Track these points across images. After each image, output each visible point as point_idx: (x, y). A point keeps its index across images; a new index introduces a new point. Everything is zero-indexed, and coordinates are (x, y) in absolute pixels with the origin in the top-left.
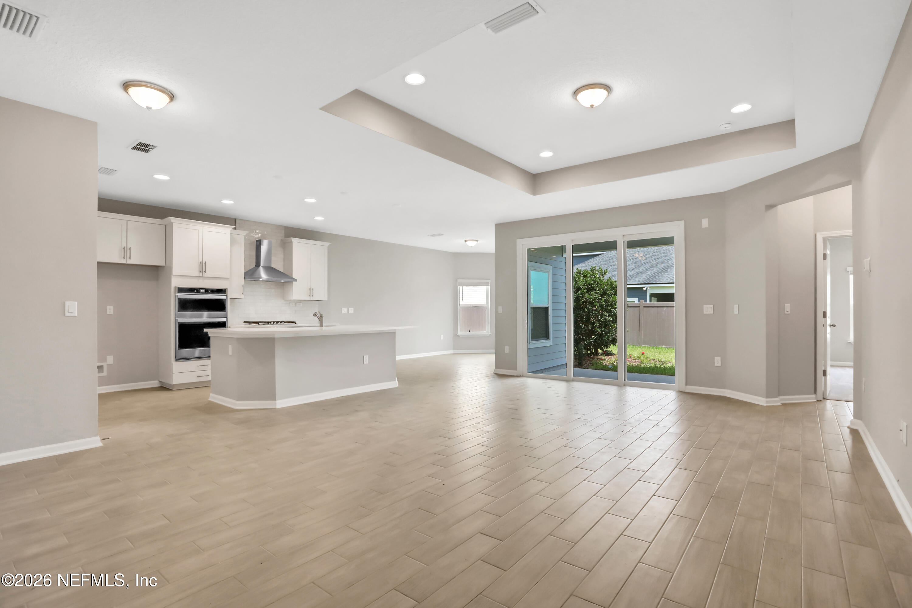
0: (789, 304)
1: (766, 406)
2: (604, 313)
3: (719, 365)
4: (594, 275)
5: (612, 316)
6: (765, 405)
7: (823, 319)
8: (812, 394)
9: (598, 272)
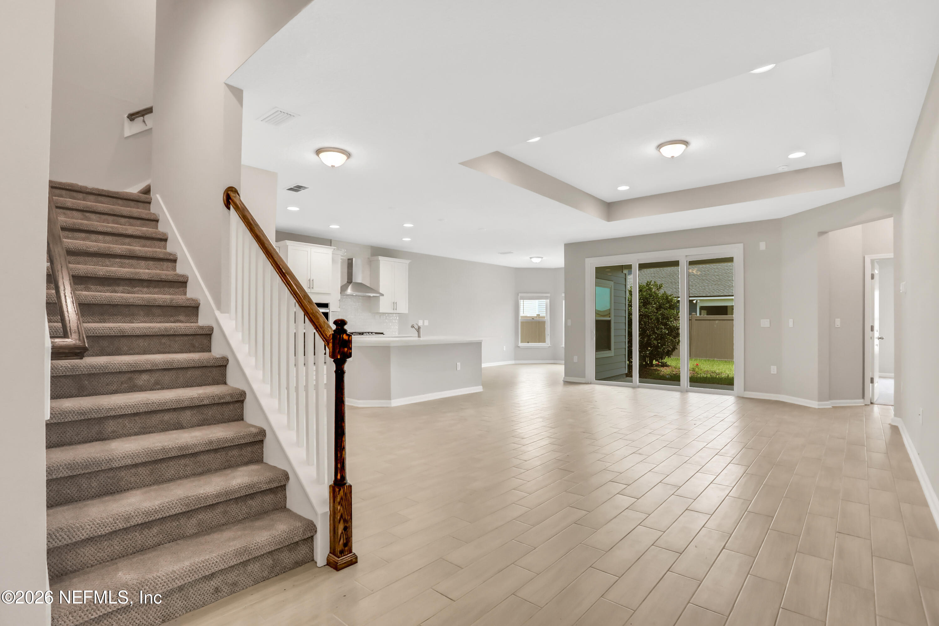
0: (839, 319)
1: (819, 409)
2: (660, 326)
3: (775, 373)
4: (650, 289)
5: (668, 329)
6: (817, 407)
7: (871, 332)
8: (859, 399)
9: (654, 286)
